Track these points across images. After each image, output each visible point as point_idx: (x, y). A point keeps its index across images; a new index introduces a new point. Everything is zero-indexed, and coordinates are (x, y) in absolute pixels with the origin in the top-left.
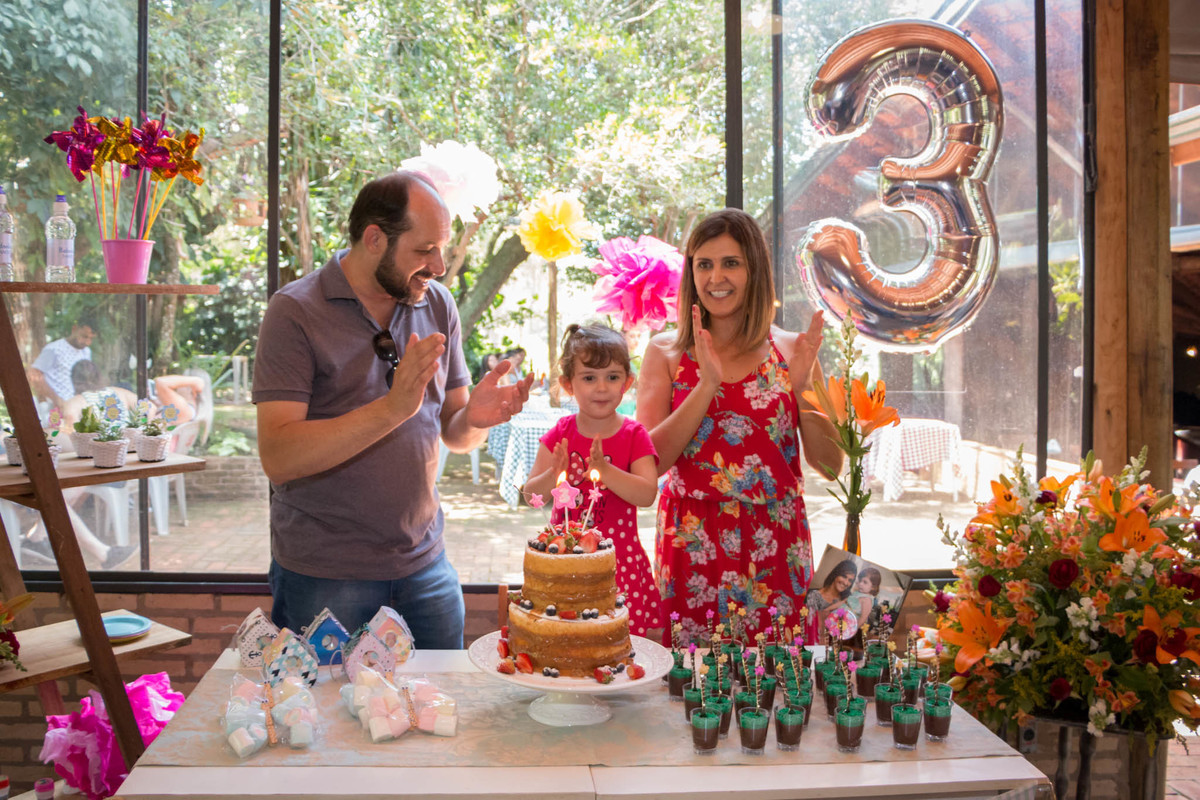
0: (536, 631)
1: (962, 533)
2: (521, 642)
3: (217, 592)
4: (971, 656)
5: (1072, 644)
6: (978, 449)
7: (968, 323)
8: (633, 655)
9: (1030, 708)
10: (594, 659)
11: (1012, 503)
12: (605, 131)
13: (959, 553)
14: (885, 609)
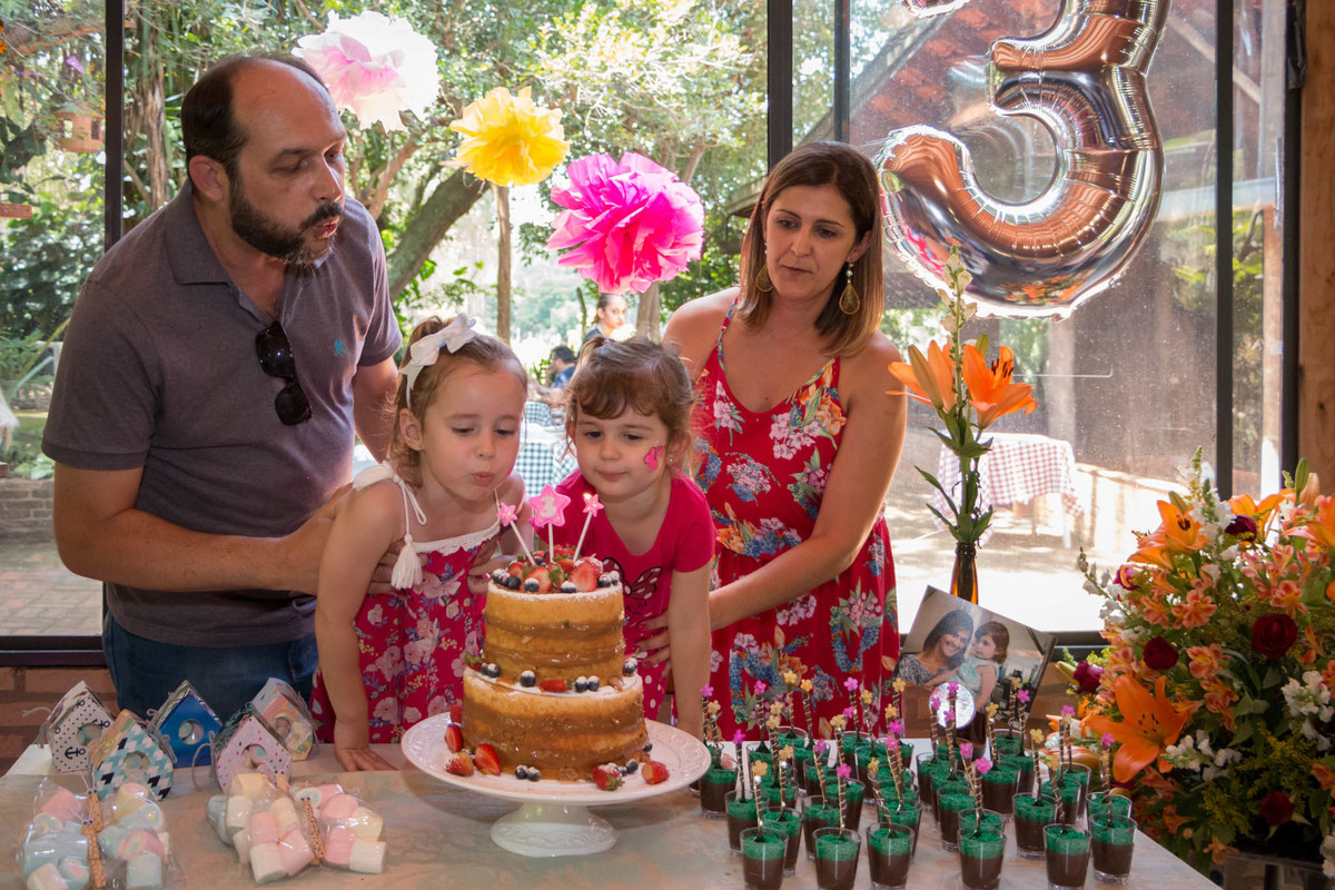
0: (505, 710)
1: (1114, 577)
2: (482, 727)
3: (20, 664)
4: (1137, 758)
5: (1291, 740)
6: (1094, 474)
7: (1117, 276)
8: (649, 748)
9: (1231, 837)
10: (592, 753)
11: (1190, 531)
12: (581, 28)
13: (1110, 607)
14: (1016, 683)
